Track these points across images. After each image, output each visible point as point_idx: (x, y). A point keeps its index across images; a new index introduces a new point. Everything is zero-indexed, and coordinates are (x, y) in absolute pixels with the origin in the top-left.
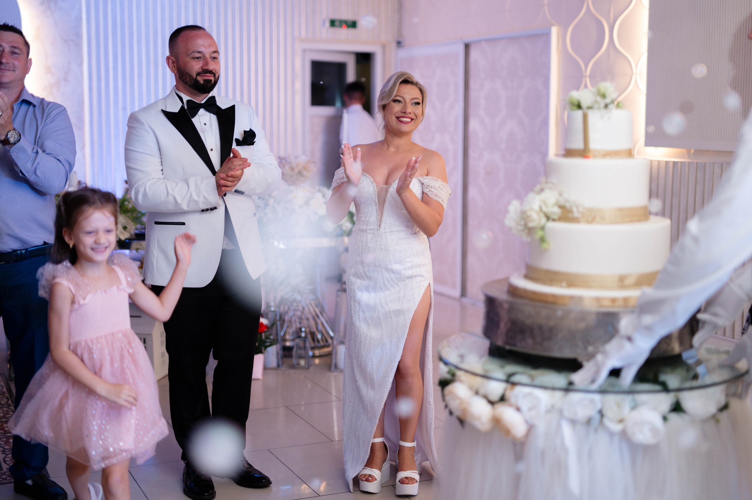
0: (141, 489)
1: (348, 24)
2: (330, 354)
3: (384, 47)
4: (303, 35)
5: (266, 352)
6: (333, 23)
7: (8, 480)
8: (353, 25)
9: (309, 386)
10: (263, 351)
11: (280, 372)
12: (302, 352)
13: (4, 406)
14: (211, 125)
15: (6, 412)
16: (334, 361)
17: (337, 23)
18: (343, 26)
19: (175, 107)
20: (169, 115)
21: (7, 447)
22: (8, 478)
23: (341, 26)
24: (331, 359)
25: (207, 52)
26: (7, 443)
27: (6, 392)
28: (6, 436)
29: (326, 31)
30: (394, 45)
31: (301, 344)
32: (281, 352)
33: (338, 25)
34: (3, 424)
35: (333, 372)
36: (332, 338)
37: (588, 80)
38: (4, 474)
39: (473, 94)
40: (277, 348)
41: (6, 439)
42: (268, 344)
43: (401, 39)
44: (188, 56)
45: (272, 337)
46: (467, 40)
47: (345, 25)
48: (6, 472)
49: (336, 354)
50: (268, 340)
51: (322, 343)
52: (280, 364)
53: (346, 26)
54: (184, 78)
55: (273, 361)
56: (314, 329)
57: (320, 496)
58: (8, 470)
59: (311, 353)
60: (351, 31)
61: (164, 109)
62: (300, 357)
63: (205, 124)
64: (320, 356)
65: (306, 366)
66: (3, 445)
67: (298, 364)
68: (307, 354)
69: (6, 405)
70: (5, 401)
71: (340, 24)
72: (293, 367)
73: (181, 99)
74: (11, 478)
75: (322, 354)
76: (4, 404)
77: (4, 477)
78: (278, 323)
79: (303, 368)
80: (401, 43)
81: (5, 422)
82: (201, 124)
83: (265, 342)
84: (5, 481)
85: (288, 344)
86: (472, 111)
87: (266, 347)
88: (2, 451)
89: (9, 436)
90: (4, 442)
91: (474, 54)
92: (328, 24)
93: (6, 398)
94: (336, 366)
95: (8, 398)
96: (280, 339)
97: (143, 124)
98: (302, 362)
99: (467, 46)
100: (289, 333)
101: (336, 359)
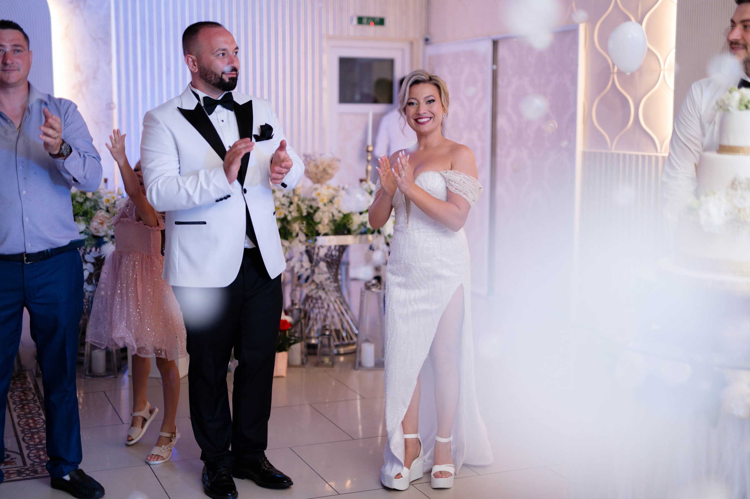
0: (162, 486)
1: (376, 21)
2: (354, 352)
3: (412, 44)
4: (331, 32)
5: (290, 349)
6: (360, 20)
7: (31, 476)
8: (381, 22)
9: (333, 383)
10: (287, 348)
11: (304, 370)
12: (327, 350)
13: (31, 402)
14: (229, 122)
15: (31, 408)
16: (358, 359)
17: (365, 21)
18: (371, 23)
19: (191, 105)
20: (185, 113)
21: (32, 443)
22: (32, 474)
23: (368, 23)
24: (356, 357)
25: (230, 49)
26: (32, 439)
27: (33, 388)
28: (31, 432)
29: (354, 28)
30: (422, 42)
31: (326, 341)
32: (305, 350)
33: (365, 22)
34: (29, 420)
35: (357, 370)
36: (356, 335)
37: (615, 76)
38: (28, 469)
39: (500, 91)
40: (301, 345)
41: (31, 434)
42: (292, 342)
43: (428, 37)
44: (213, 54)
45: (297, 335)
46: (495, 37)
47: (372, 23)
48: (29, 468)
49: (360, 351)
50: (293, 338)
51: (346, 341)
52: (305, 361)
53: (374, 24)
54: (208, 77)
55: (297, 359)
56: (339, 327)
57: (339, 494)
58: (31, 466)
59: (335, 351)
60: (379, 28)
61: (180, 107)
62: (325, 355)
63: (223, 121)
64: (345, 354)
65: (331, 363)
66: (28, 441)
67: (323, 362)
68: (332, 351)
69: (32, 401)
70: (31, 397)
71: (367, 21)
72: (318, 364)
73: (197, 96)
74: (34, 474)
75: (346, 352)
76: (30, 400)
77: (27, 472)
78: (303, 321)
79: (327, 366)
80: (429, 40)
81: (30, 418)
82: (219, 120)
83: (289, 339)
84: (28, 477)
85: (313, 341)
86: (500, 108)
87: (291, 345)
88: (26, 447)
89: (34, 432)
90: (29, 438)
91: (502, 51)
92: (355, 21)
93: (33, 395)
94: (360, 364)
95: (34, 394)
96: (304, 337)
97: (158, 123)
98: (327, 360)
99: (495, 43)
100: (314, 330)
101: (360, 357)
